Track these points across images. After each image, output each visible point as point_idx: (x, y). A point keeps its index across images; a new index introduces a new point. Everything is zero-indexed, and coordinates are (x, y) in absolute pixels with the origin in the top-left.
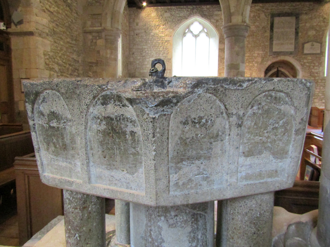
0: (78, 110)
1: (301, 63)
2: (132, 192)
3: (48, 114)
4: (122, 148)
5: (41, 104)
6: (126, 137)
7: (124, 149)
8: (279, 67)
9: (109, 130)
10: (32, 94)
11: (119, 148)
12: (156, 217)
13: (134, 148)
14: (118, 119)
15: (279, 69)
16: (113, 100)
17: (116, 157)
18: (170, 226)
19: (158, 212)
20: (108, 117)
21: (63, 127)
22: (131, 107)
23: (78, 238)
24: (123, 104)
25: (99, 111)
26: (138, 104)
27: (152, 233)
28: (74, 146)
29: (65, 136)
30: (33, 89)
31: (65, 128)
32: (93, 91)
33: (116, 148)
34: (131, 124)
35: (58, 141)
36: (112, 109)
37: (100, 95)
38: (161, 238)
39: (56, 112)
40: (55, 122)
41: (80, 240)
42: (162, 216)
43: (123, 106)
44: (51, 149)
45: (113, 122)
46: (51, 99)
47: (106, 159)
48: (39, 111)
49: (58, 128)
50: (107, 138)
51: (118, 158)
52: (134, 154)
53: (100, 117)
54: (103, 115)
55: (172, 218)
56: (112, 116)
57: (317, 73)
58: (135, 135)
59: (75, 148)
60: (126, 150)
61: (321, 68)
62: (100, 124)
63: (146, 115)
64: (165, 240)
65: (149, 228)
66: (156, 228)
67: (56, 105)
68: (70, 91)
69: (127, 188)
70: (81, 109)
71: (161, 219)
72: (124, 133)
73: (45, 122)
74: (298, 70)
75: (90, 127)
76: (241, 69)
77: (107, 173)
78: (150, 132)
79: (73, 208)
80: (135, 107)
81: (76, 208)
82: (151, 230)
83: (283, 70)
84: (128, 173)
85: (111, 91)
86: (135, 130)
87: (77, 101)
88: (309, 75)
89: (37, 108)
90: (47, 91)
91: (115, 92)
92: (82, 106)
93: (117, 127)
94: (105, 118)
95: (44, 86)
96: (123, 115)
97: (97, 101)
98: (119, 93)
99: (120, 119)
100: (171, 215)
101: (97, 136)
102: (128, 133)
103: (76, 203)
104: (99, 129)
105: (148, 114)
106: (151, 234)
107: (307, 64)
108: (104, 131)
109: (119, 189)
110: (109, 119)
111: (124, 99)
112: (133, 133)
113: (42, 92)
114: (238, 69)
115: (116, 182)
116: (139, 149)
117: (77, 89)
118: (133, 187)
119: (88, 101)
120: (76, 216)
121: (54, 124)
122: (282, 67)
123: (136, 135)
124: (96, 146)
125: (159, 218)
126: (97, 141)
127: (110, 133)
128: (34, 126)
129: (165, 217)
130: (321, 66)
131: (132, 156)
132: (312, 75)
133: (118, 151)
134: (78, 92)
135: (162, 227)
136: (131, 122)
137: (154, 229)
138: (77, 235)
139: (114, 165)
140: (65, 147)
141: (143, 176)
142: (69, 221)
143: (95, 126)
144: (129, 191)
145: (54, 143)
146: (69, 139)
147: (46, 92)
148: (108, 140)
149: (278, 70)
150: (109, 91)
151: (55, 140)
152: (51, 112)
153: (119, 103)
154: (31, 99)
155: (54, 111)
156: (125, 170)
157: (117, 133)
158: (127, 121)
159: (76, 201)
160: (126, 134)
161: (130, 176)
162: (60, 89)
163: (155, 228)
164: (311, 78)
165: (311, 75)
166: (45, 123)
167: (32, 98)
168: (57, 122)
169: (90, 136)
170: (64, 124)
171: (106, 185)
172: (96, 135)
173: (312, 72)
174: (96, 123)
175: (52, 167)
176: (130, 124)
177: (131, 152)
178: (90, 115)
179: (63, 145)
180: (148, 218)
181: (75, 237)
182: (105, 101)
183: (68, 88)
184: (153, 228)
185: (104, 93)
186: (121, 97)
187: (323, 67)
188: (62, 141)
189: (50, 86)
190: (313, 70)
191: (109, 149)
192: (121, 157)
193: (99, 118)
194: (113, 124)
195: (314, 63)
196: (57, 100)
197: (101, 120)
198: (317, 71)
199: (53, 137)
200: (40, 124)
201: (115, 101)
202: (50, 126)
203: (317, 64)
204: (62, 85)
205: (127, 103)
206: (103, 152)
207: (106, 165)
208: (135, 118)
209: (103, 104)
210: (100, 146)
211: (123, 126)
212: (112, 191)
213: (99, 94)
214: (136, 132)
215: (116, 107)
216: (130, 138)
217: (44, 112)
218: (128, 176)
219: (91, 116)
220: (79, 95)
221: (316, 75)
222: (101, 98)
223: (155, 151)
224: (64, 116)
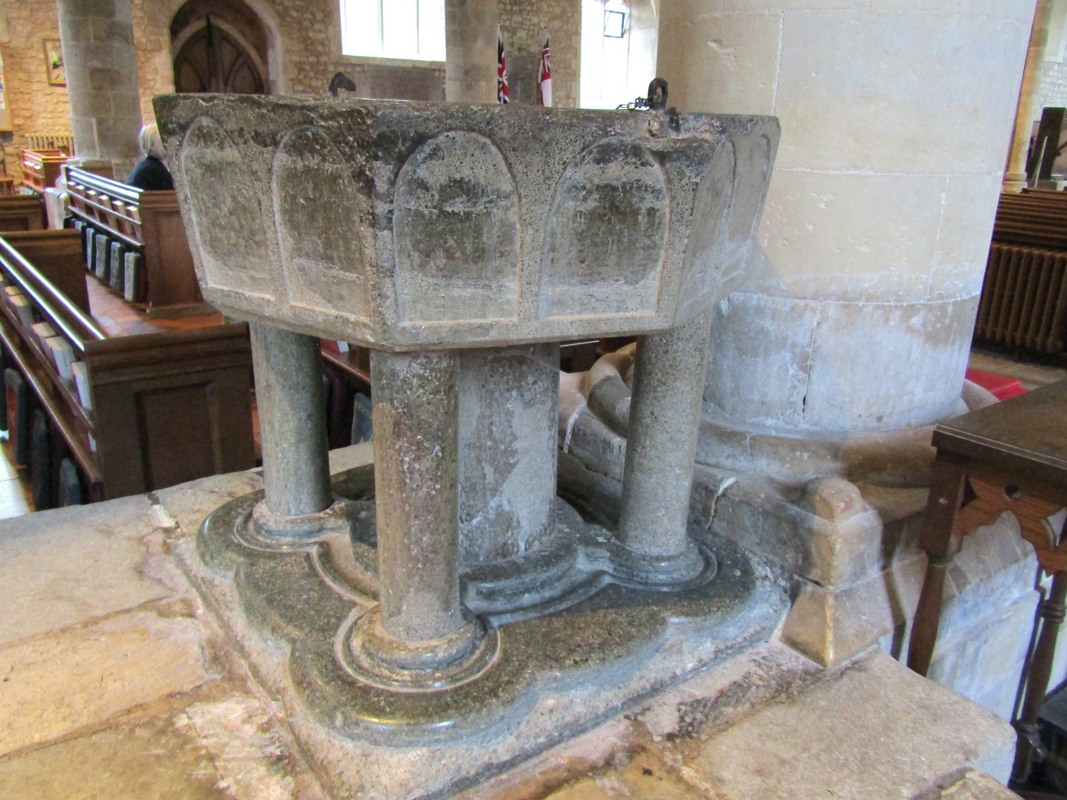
0: (541, 172)
1: (277, 7)
2: (629, 314)
3: (441, 185)
4: (625, 240)
5: (424, 162)
6: (637, 220)
7: (630, 241)
8: (213, 13)
9: (605, 208)
10: (404, 140)
11: (619, 241)
12: (502, 394)
13: (649, 237)
14: (628, 188)
15: (215, 21)
16: (622, 153)
17: (607, 257)
18: (528, 404)
19: (507, 383)
20: (606, 186)
21: (485, 211)
22: (657, 166)
23: (440, 454)
24: (643, 160)
25: (588, 175)
26: (674, 160)
27: (494, 428)
28: (508, 249)
29: (485, 229)
30: (410, 127)
31: (488, 214)
32: (586, 137)
33: (613, 241)
34: (651, 196)
35: (460, 243)
36: (616, 172)
37: (596, 144)
38: (512, 434)
39: (470, 181)
40: (462, 203)
41: (443, 457)
42: (513, 388)
43: (643, 164)
44: (435, 264)
45: (617, 194)
46: (459, 152)
47: (583, 265)
48: (413, 178)
49: (468, 215)
50: (598, 223)
51: (612, 259)
52: (646, 248)
53: (588, 186)
54: (596, 181)
55: (529, 389)
56: (614, 183)
57: (322, 44)
58: (655, 214)
59: (509, 254)
60: (632, 243)
61: (331, 28)
62: (585, 199)
63: (686, 178)
64: (518, 434)
65: (487, 421)
66: (502, 416)
67: (471, 165)
68: (526, 136)
69: (619, 309)
70: (547, 173)
71: (511, 395)
72: (635, 213)
73: (429, 204)
74: (270, 30)
75: (559, 206)
76: (119, 17)
77: (578, 291)
78: (686, 207)
79: (430, 394)
80: (668, 166)
81: (439, 392)
82: (491, 424)
83: (225, 26)
84: (626, 283)
85: (621, 138)
86: (657, 205)
87: (542, 155)
88: (302, 46)
89: (407, 173)
90: (452, 134)
91: (628, 140)
92: (551, 166)
93: (622, 203)
94: (598, 187)
95: (449, 122)
96: (638, 181)
97: (584, 156)
98: (638, 141)
99: (631, 188)
100: (528, 384)
101: (573, 222)
102: (644, 211)
103: (439, 380)
104: (578, 209)
105: (689, 178)
106: (491, 431)
107: (295, 14)
108: (592, 212)
109: (605, 316)
110: (607, 190)
111: (647, 152)
112: (651, 212)
113: (434, 136)
114: (111, 14)
115: (597, 304)
116: (657, 237)
117: (544, 132)
118: (631, 306)
119: (570, 156)
120: (437, 409)
121: (458, 206)
122: (222, 17)
123: (658, 214)
124: (566, 243)
125: (507, 395)
126: (572, 232)
127: (605, 215)
128: (389, 216)
129: (519, 388)
130: (330, 24)
131: (642, 252)
132: (310, 48)
133: (615, 247)
134: (547, 138)
135: (512, 412)
136: (652, 192)
137: (498, 419)
138: (437, 448)
139: (600, 274)
140: (480, 255)
141: (657, 283)
142: (419, 424)
143: (571, 204)
144: (622, 314)
145: (447, 251)
146: (496, 236)
147: (447, 136)
148: (599, 228)
149: (210, 27)
150: (618, 136)
151: (451, 242)
152: (455, 181)
153: (633, 160)
154: (397, 150)
155: (462, 179)
156: (621, 278)
157: (621, 213)
158: (646, 190)
159: (438, 375)
160: (639, 214)
161: (631, 288)
162: (496, 129)
163: (499, 416)
164: (307, 57)
165: (306, 48)
166: (426, 207)
167: (403, 149)
168: (469, 201)
169: (555, 226)
170: (487, 205)
171: (572, 314)
172: (571, 222)
173: (308, 37)
174: (575, 198)
175: (427, 304)
176: (649, 197)
177: (642, 245)
178: (563, 183)
179: (476, 250)
180: (486, 400)
181: (434, 454)
182: (605, 156)
183: (520, 129)
184: (495, 418)
185: (605, 141)
186: (640, 148)
187: (335, 26)
188: (473, 243)
189: (468, 123)
190: (311, 34)
191: (595, 245)
192: (619, 257)
193: (584, 188)
194: (615, 198)
195: (313, 14)
196: (477, 153)
197: (590, 192)
198: (323, 35)
199: (448, 236)
200: (410, 209)
201: (626, 156)
202: (443, 213)
203: (319, 16)
204: (503, 122)
205: (651, 159)
206: (581, 251)
207: (582, 275)
208: (662, 184)
209: (598, 162)
210: (575, 242)
211: (635, 200)
212: (589, 322)
213: (594, 141)
214: (658, 210)
215: (626, 167)
216: (646, 219)
217: (430, 181)
218: (625, 288)
219: (565, 186)
220: (547, 144)
221: (320, 48)
222: (595, 151)
223: (688, 237)
224: (489, 189)
